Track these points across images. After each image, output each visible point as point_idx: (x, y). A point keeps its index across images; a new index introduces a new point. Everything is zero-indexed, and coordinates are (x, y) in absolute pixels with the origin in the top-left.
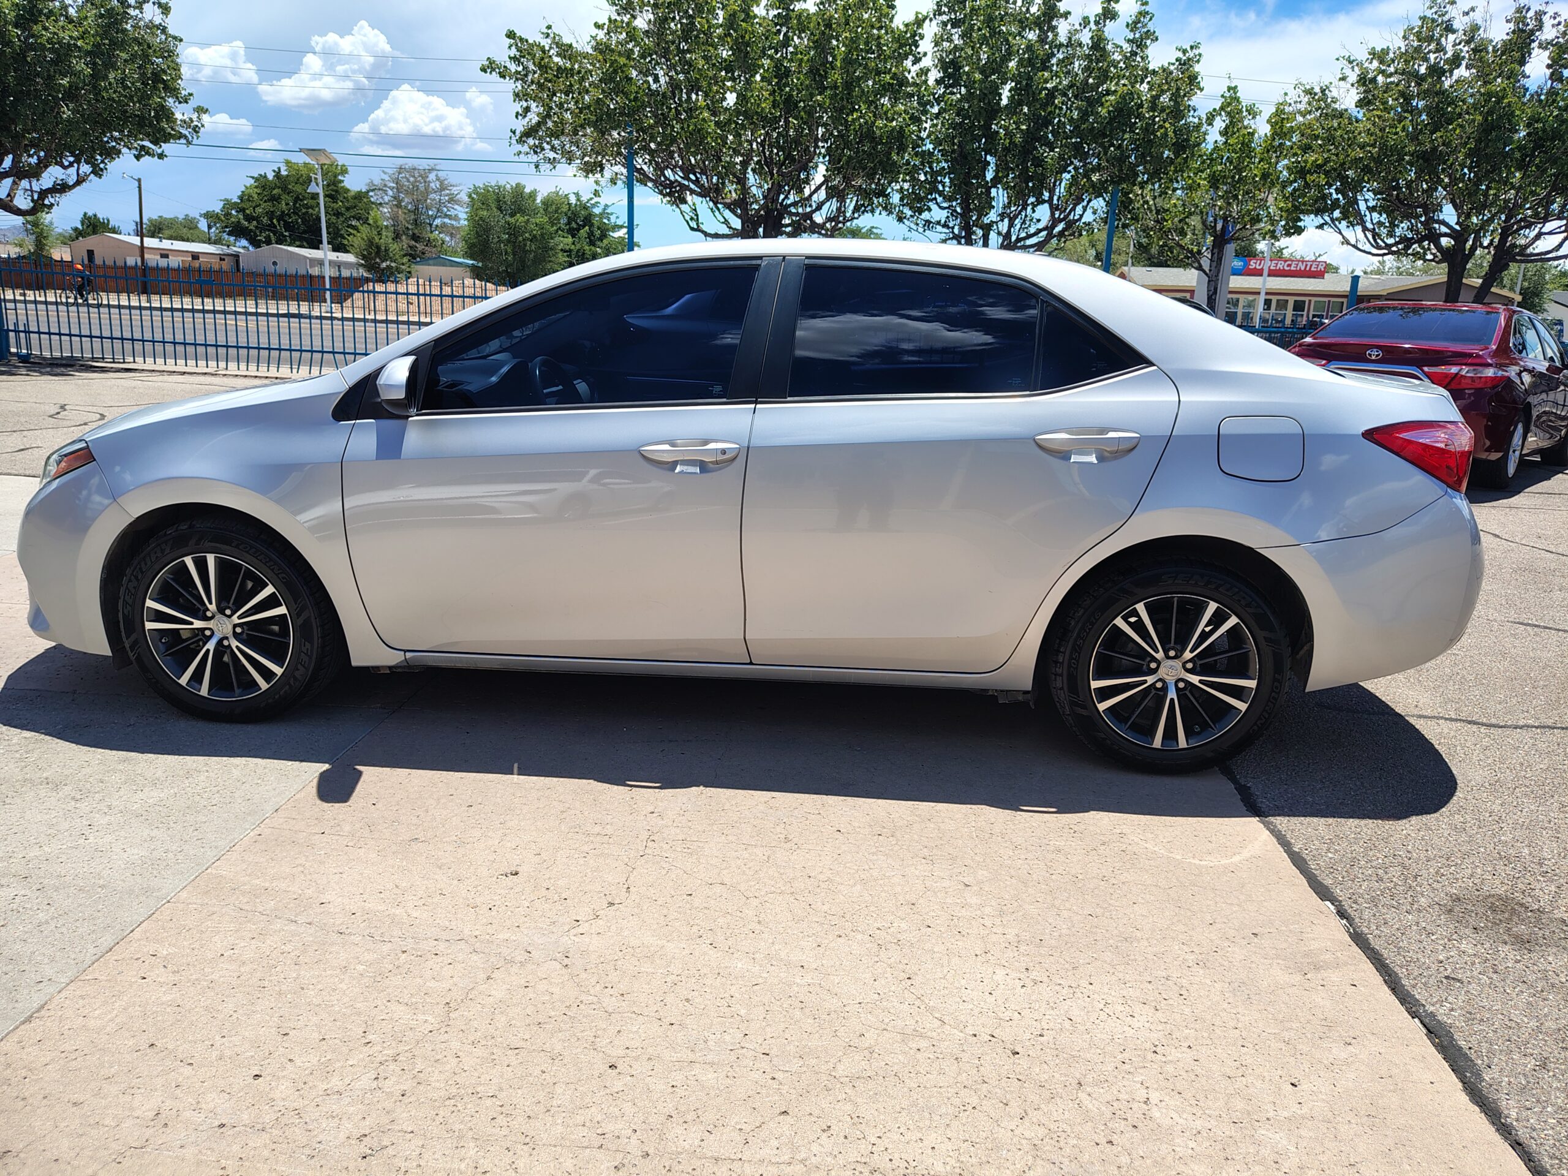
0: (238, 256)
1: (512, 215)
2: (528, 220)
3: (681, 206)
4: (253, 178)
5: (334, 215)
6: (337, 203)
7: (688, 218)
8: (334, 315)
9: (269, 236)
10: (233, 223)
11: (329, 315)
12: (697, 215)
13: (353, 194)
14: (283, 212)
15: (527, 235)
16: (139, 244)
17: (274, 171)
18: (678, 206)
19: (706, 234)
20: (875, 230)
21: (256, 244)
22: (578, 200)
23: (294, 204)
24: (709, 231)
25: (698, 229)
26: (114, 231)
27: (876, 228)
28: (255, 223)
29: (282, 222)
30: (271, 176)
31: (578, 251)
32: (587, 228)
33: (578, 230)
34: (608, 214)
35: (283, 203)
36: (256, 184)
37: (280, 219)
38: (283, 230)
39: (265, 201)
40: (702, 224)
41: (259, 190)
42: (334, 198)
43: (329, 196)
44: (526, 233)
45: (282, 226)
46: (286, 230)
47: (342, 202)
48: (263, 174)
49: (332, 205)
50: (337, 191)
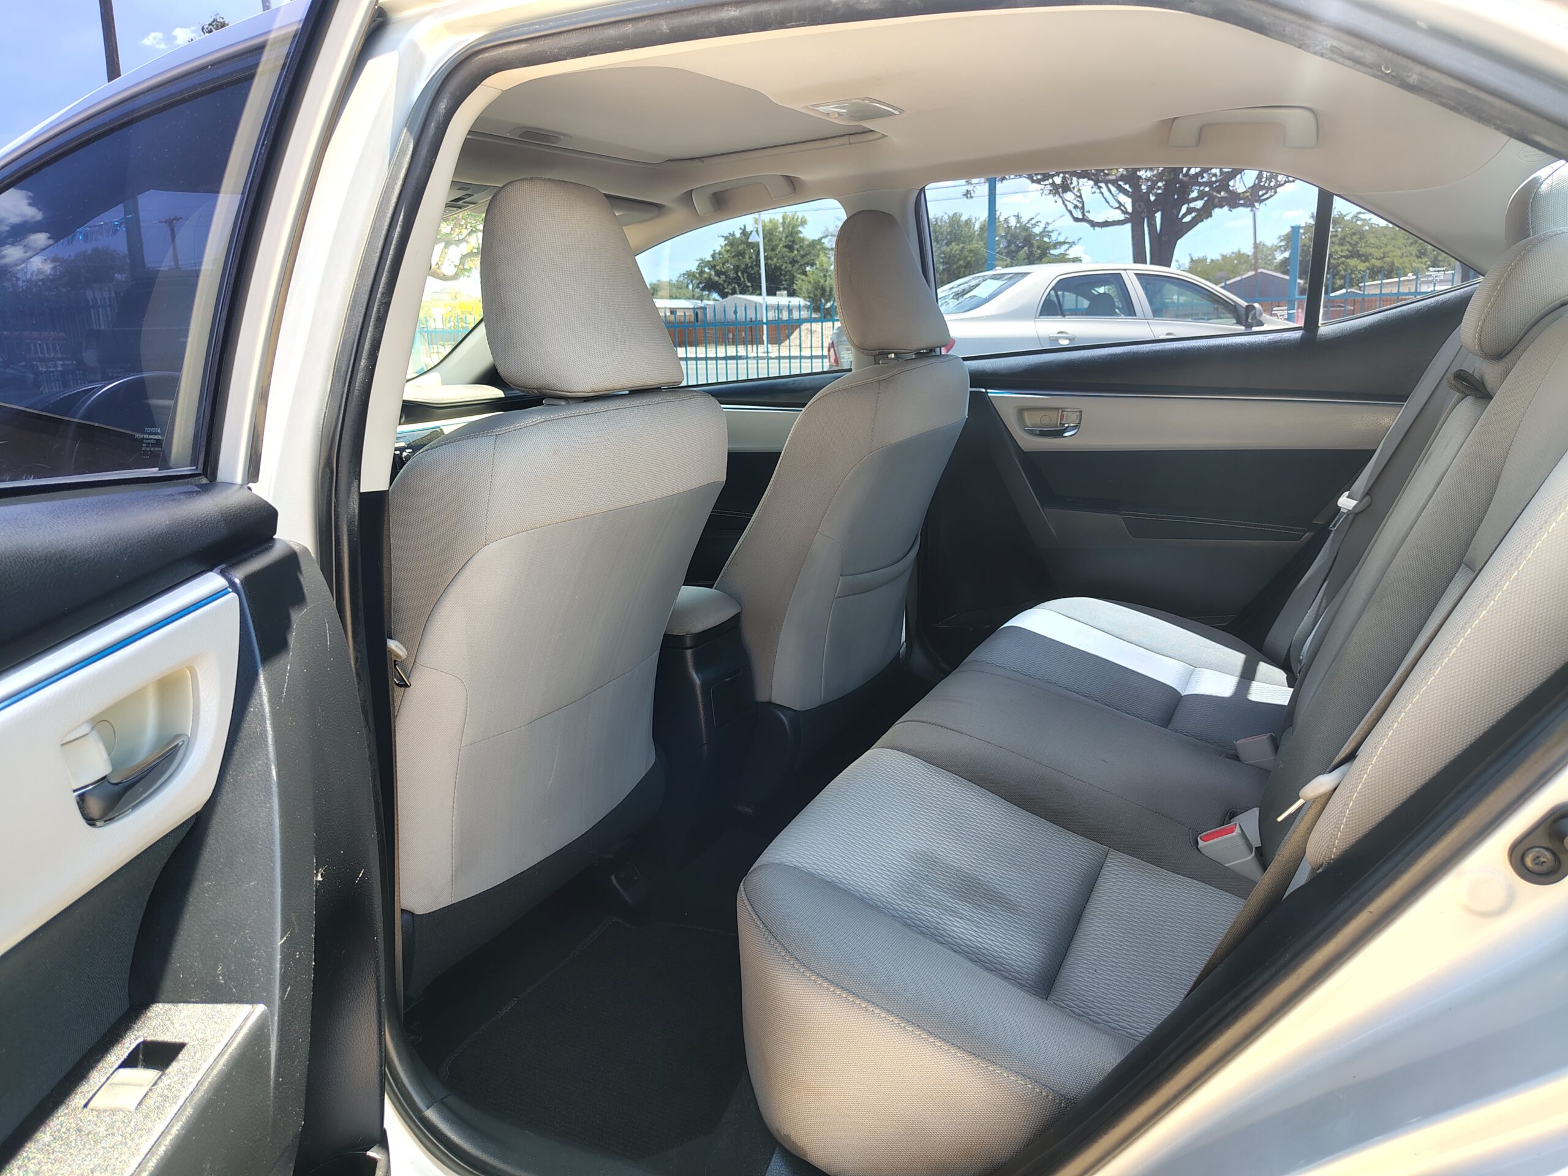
0: (706, 308)
1: (948, 244)
2: (963, 248)
3: (1063, 195)
4: (723, 236)
5: (790, 263)
6: (793, 252)
7: (1070, 206)
8: (770, 355)
9: (734, 287)
10: (705, 278)
11: (766, 355)
12: (1082, 203)
13: (806, 243)
14: (747, 265)
15: (961, 262)
17: (741, 229)
18: (1060, 196)
21: (724, 295)
22: (1018, 222)
24: (1096, 220)
28: (723, 277)
29: (745, 275)
30: (738, 234)
32: (1026, 248)
33: (1017, 252)
34: (1049, 232)
35: (747, 256)
36: (726, 242)
37: (744, 271)
38: (747, 281)
39: (733, 257)
40: (1089, 212)
41: (728, 248)
42: (790, 248)
43: (786, 247)
44: (960, 260)
45: (745, 277)
46: (749, 281)
47: (798, 251)
48: (732, 233)
49: (788, 254)
50: (793, 242)
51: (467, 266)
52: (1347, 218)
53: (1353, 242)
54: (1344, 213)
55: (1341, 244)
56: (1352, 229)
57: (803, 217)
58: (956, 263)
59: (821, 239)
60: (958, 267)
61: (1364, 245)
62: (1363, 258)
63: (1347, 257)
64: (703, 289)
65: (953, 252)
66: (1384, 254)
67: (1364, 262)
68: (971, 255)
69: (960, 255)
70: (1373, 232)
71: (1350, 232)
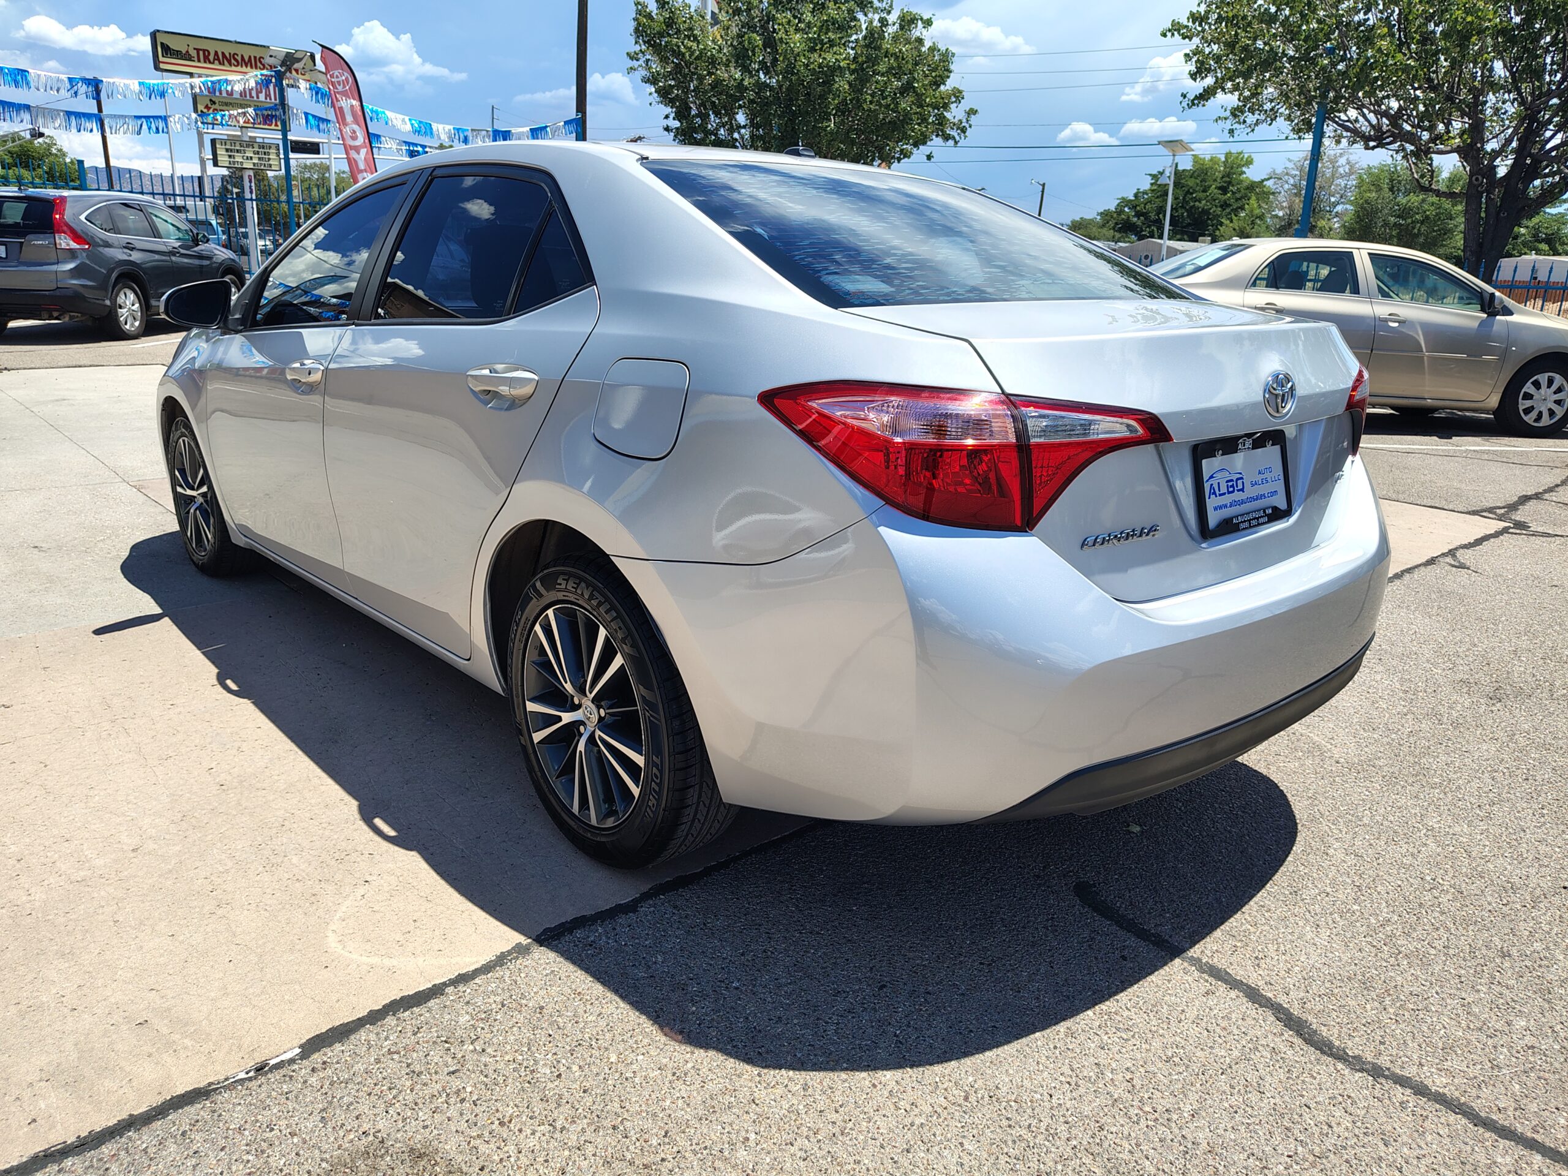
4: (1151, 176)
5: (1221, 206)
6: (1227, 194)
9: (1153, 231)
10: (1123, 219)
13: (1246, 184)
21: (1140, 238)
23: (1184, 198)
28: (1143, 218)
36: (1152, 181)
39: (1158, 197)
41: (1154, 187)
42: (1224, 190)
43: (1219, 188)
44: (1418, 214)
47: (1233, 193)
49: (1220, 196)
50: (1230, 183)
57: (1250, 157)
59: (1263, 181)
64: (1119, 231)
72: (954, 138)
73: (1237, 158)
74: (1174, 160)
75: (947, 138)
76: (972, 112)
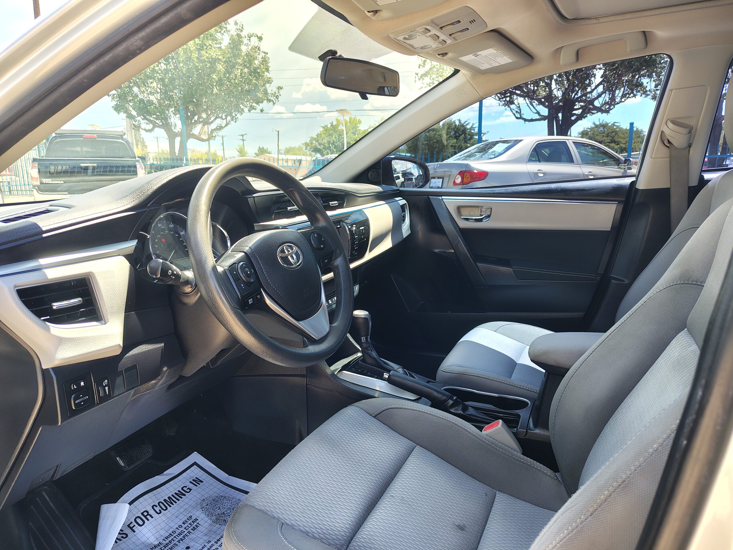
2: (436, 134)
3: (511, 106)
6: (355, 135)
7: (514, 112)
9: (328, 152)
10: (314, 146)
12: (520, 110)
14: (334, 141)
15: (435, 140)
16: (277, 158)
18: (509, 107)
19: (525, 120)
20: (616, 124)
21: (323, 155)
23: (339, 137)
24: (527, 118)
25: (521, 118)
26: (269, 153)
27: (617, 123)
28: (322, 146)
30: (329, 125)
31: (459, 146)
33: (459, 136)
35: (334, 137)
36: (323, 130)
37: (333, 144)
38: (334, 148)
39: (326, 136)
40: (523, 114)
41: (324, 132)
45: (333, 147)
46: (335, 149)
47: (358, 135)
48: (326, 125)
50: (356, 131)
51: (214, 135)
52: (609, 125)
53: (612, 136)
54: (608, 122)
55: (607, 136)
56: (612, 130)
57: (359, 120)
58: (432, 141)
60: (433, 143)
61: (617, 137)
62: (616, 143)
63: (609, 143)
64: (313, 151)
65: (431, 135)
66: (626, 141)
67: (617, 145)
68: (439, 137)
69: (434, 137)
70: (621, 131)
71: (611, 131)
72: (273, 101)
73: (354, 120)
74: (344, 118)
75: (269, 101)
76: (280, 88)
